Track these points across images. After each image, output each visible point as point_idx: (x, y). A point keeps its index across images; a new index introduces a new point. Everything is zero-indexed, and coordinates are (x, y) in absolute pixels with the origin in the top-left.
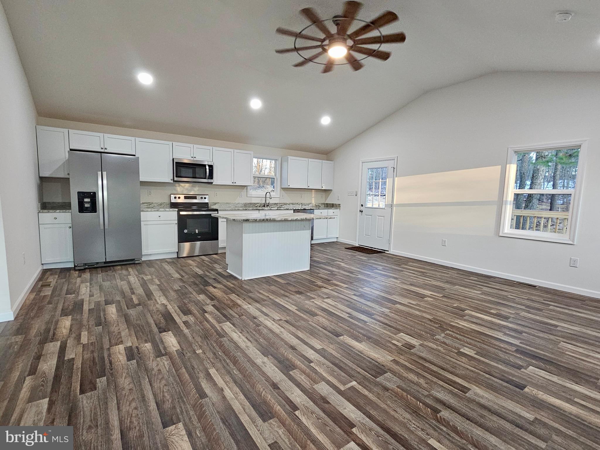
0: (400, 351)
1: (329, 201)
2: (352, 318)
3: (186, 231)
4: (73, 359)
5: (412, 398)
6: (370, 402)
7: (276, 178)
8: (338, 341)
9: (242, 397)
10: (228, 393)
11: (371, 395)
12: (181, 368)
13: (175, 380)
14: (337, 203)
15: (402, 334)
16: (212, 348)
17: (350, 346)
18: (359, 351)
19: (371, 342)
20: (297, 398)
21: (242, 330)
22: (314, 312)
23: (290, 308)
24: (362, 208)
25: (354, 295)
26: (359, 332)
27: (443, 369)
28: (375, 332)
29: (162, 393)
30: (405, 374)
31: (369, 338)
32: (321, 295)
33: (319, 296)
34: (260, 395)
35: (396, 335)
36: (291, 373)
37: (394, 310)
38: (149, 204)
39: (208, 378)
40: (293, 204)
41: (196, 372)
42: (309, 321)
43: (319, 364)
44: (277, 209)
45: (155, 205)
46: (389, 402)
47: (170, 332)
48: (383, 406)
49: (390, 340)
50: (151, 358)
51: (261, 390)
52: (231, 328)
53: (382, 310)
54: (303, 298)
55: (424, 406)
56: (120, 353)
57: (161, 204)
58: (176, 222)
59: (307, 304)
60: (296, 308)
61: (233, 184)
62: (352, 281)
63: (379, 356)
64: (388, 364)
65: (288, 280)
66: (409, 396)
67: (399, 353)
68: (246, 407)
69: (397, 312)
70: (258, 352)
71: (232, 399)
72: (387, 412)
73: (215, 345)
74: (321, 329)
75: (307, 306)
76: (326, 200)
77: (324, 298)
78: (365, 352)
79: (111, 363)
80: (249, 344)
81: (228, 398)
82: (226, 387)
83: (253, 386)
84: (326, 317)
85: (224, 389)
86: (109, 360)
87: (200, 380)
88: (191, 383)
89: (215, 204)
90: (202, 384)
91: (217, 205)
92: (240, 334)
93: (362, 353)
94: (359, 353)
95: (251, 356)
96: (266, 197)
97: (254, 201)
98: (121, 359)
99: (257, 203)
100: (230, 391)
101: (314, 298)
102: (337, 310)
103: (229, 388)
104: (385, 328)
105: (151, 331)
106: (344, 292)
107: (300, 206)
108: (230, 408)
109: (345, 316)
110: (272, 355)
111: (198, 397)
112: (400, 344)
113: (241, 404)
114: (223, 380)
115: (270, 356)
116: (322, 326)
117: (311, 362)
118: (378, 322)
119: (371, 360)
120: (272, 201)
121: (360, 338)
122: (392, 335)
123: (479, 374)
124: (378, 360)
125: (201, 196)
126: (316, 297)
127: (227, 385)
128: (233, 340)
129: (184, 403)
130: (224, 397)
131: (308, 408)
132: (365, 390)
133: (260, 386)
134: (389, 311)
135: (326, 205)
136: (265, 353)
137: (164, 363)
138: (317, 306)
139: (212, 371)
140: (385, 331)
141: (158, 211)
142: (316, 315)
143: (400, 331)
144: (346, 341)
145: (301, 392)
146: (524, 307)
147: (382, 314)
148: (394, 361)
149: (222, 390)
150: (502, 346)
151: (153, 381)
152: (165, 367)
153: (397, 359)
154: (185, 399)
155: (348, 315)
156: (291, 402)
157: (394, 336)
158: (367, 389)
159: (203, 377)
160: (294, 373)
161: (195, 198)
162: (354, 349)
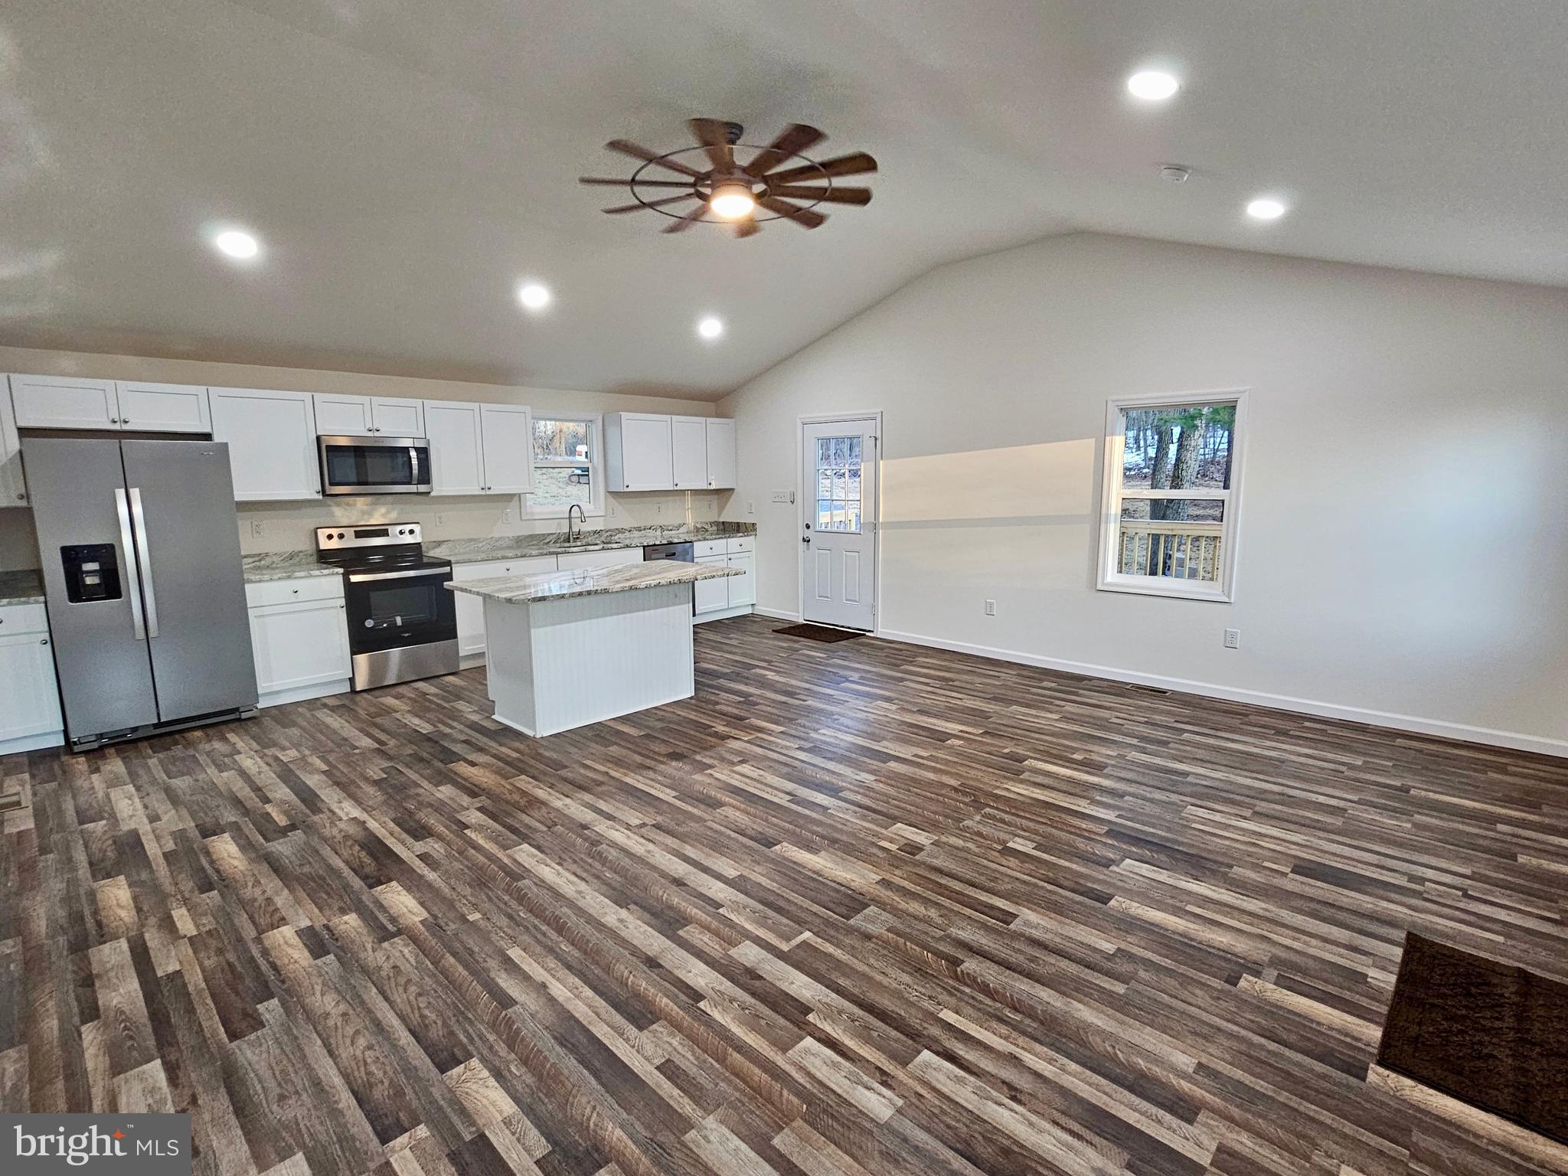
0: (894, 861)
1: (728, 516)
2: (798, 803)
3: (369, 623)
4: (179, 972)
5: (914, 947)
6: (838, 965)
7: (594, 467)
8: (772, 856)
9: (588, 993)
10: (558, 990)
11: (840, 951)
12: (442, 957)
13: (438, 982)
14: (749, 520)
15: (899, 825)
16: (502, 906)
17: (795, 863)
18: (814, 872)
19: (839, 849)
20: (699, 979)
21: (560, 858)
22: (715, 798)
23: (661, 796)
24: (808, 533)
25: (800, 749)
26: (814, 833)
27: (973, 885)
28: (845, 828)
29: (416, 1011)
30: (903, 905)
31: (834, 841)
32: (728, 756)
33: (722, 759)
34: (623, 983)
35: (887, 828)
36: (680, 933)
37: (884, 776)
38: (257, 559)
39: (507, 967)
40: (639, 529)
41: (481, 960)
42: (705, 821)
43: (737, 907)
44: (603, 549)
45: (275, 559)
46: (872, 961)
47: (394, 883)
48: (861, 967)
49: (875, 840)
50: (369, 946)
51: (626, 973)
52: (534, 856)
53: (858, 778)
54: (687, 768)
55: (935, 958)
56: (289, 945)
57: (291, 557)
58: (343, 602)
59: (697, 782)
60: (674, 793)
61: (483, 493)
62: (793, 716)
63: (854, 877)
64: (872, 890)
65: (648, 727)
66: (908, 943)
67: (893, 865)
68: (599, 1010)
69: (889, 778)
70: (606, 900)
71: (569, 999)
72: (869, 979)
73: (506, 898)
74: (733, 835)
75: (698, 787)
76: (719, 515)
77: (733, 764)
78: (827, 872)
79: (274, 967)
80: (583, 886)
81: (561, 999)
82: (554, 981)
83: (608, 969)
84: (743, 806)
85: (548, 984)
86: (269, 962)
87: (492, 975)
88: (475, 982)
89: (439, 544)
90: (500, 981)
91: (444, 546)
92: (557, 867)
93: (820, 876)
94: (815, 876)
95: (591, 911)
96: (570, 518)
97: (540, 529)
98: (296, 956)
99: (549, 535)
100: (559, 985)
101: (711, 767)
102: (763, 787)
103: (558, 980)
104: (864, 818)
105: (347, 887)
106: (777, 745)
107: (659, 533)
108: (567, 1017)
109: (782, 800)
110: (636, 904)
111: (496, 1007)
112: (893, 847)
113: (590, 1007)
114: (543, 967)
115: (632, 906)
116: (734, 828)
117: (719, 906)
118: (851, 807)
119: (837, 887)
120: (586, 527)
121: (816, 843)
122: (878, 829)
123: (1036, 886)
124: (853, 884)
125: (400, 528)
126: (716, 762)
127: (554, 976)
128: (544, 882)
129: (471, 1023)
130: (552, 1000)
131: (722, 994)
132: (828, 945)
133: (622, 967)
134: (873, 778)
135: (721, 527)
136: (622, 900)
137: (401, 952)
138: (721, 785)
139: (515, 953)
140: (865, 824)
141: (289, 577)
142: (721, 804)
143: (895, 819)
144: (786, 855)
145: (705, 967)
146: (1135, 741)
147: (860, 787)
148: (885, 883)
149: (544, 986)
150: (1084, 826)
151: (389, 992)
152: (407, 960)
153: (888, 877)
154: (470, 1016)
155: (789, 798)
156: (688, 987)
157: (884, 831)
158: (831, 942)
159: (497, 968)
160: (687, 932)
161: (384, 533)
162: (804, 867)
